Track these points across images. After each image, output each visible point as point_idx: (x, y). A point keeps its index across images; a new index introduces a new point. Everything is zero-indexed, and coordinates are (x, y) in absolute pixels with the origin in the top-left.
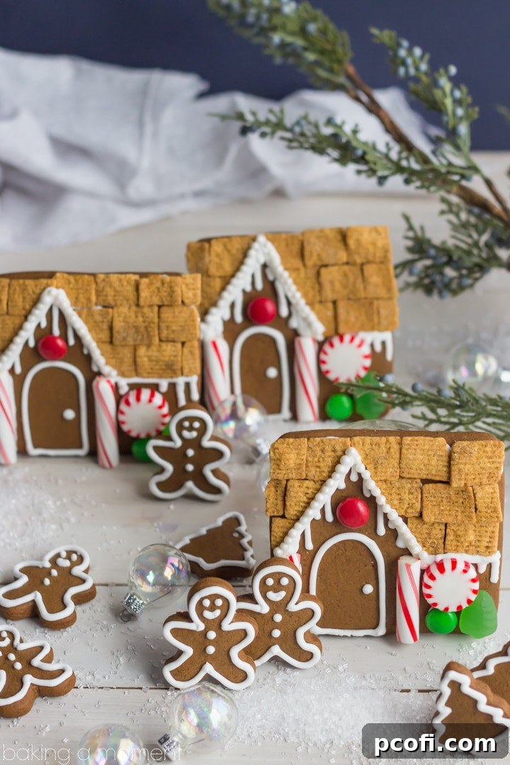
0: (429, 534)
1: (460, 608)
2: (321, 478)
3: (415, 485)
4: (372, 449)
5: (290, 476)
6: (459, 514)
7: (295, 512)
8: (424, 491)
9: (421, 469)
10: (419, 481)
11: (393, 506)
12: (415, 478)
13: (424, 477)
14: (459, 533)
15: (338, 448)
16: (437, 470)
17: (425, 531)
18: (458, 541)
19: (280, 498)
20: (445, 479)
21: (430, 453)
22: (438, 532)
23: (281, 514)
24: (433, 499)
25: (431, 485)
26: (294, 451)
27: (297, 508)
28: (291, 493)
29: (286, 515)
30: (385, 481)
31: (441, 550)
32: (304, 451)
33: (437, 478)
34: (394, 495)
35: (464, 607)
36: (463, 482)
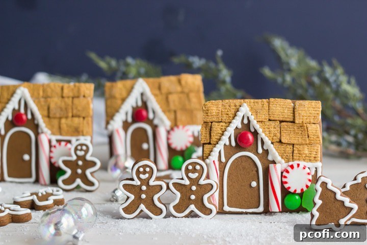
0: (285, 151)
1: (302, 190)
2: (229, 121)
3: (277, 124)
4: (255, 105)
5: (213, 119)
6: (300, 139)
7: (216, 140)
8: (282, 127)
9: (279, 115)
10: (279, 122)
11: (266, 134)
12: (276, 120)
13: (281, 119)
14: (300, 149)
15: (237, 104)
16: (288, 115)
17: (282, 149)
18: (300, 154)
19: (208, 133)
20: (292, 120)
21: (284, 106)
22: (289, 149)
23: (208, 142)
24: (286, 131)
25: (285, 123)
26: (215, 106)
27: (217, 137)
28: (214, 129)
29: (211, 142)
30: (262, 121)
31: (291, 160)
32: (220, 106)
33: (288, 120)
34: (266, 129)
35: (304, 190)
36: (301, 120)
